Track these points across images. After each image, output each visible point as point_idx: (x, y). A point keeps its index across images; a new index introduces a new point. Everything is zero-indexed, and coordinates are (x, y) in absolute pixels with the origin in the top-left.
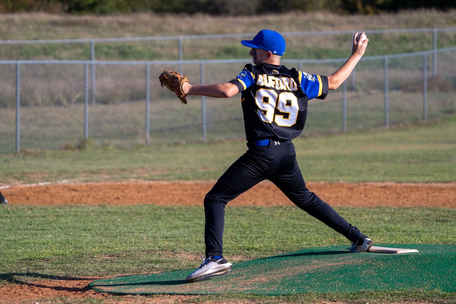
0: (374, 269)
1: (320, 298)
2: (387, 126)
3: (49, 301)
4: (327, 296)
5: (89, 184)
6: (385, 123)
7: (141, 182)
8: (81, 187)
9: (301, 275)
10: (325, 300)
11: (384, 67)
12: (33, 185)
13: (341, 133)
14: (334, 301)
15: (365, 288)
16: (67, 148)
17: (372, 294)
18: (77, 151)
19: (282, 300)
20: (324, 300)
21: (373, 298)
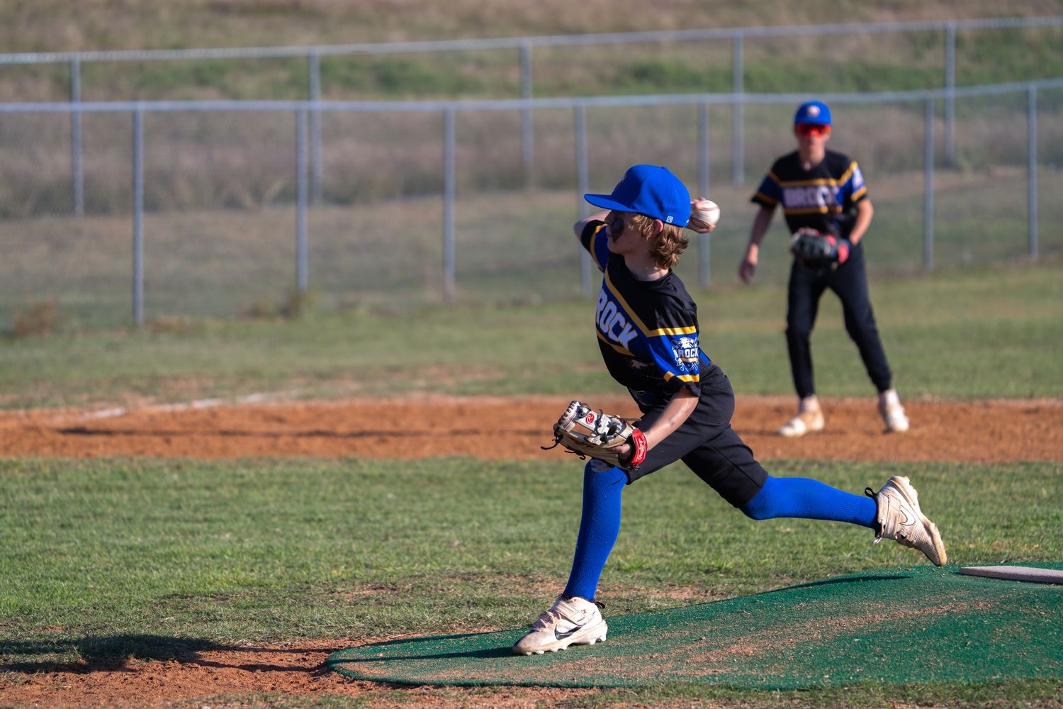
0: (1025, 625)
1: (892, 697)
2: (1035, 256)
3: (234, 704)
4: (910, 692)
5: (313, 403)
6: (1029, 249)
7: (437, 399)
8: (295, 412)
9: (843, 638)
10: (905, 703)
11: (1027, 110)
12: (180, 407)
13: (919, 273)
14: (926, 704)
15: (1002, 671)
16: (255, 313)
17: (1020, 687)
18: (280, 323)
19: (798, 700)
20: (903, 701)
21: (1024, 696)
